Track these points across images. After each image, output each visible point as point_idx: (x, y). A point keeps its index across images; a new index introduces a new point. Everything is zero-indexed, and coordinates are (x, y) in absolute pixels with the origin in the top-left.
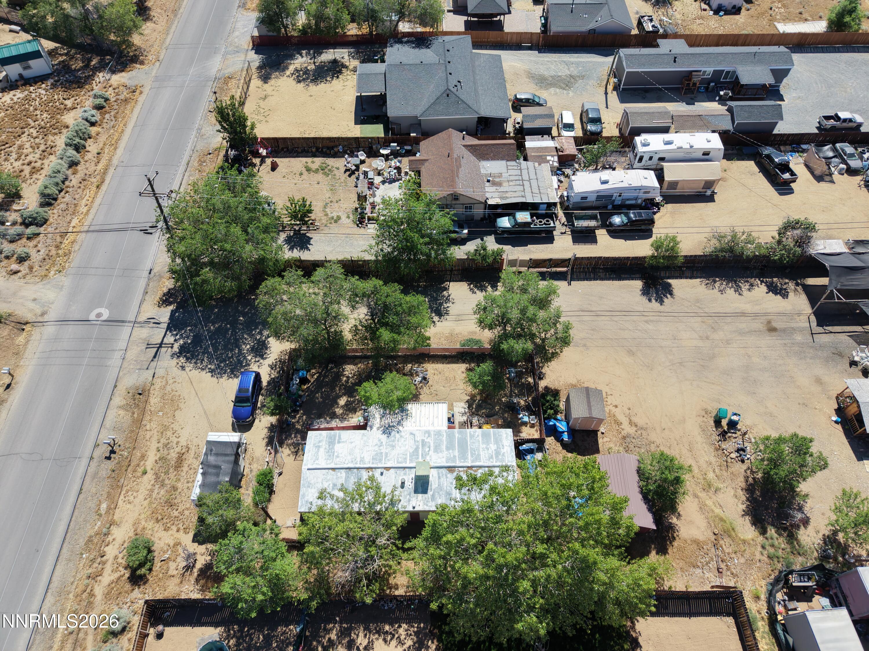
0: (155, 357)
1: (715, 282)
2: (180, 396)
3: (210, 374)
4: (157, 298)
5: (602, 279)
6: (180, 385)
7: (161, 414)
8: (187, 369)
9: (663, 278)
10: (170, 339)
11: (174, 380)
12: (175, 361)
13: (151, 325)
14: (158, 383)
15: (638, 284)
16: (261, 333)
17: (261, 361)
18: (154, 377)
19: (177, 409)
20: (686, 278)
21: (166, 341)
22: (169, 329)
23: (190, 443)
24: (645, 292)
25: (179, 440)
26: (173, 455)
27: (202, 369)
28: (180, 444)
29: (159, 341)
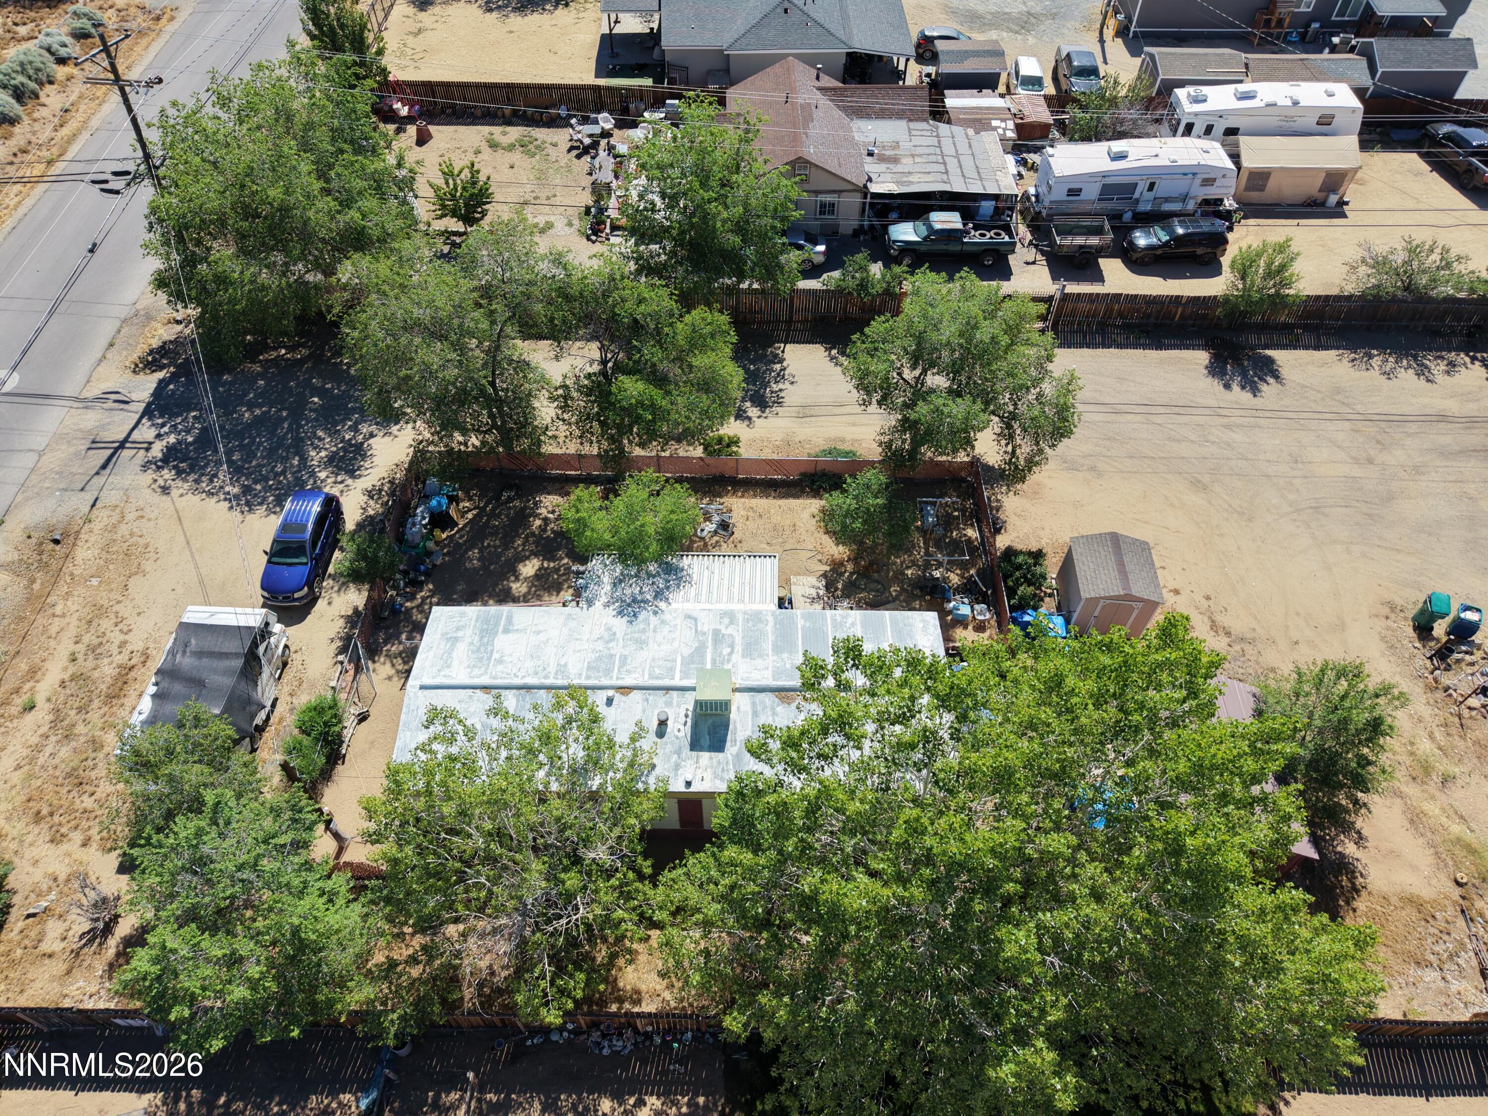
0: (104, 467)
1: (1371, 357)
2: (147, 546)
3: (226, 504)
4: (135, 357)
5: (1120, 346)
6: (152, 523)
7: (95, 582)
8: (175, 493)
9: (1253, 348)
10: (146, 432)
11: (140, 513)
12: (150, 475)
13: (110, 404)
14: (102, 518)
15: (1202, 357)
16: (355, 429)
17: (349, 481)
18: (93, 505)
19: (136, 573)
20: (1306, 347)
21: (136, 436)
22: (148, 412)
23: (152, 645)
24: (1217, 369)
25: (127, 637)
26: (108, 670)
27: (210, 494)
28: (130, 648)
29: (121, 437)
